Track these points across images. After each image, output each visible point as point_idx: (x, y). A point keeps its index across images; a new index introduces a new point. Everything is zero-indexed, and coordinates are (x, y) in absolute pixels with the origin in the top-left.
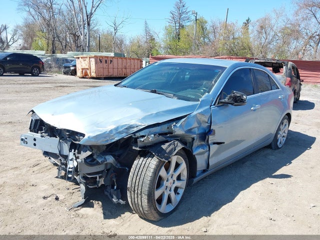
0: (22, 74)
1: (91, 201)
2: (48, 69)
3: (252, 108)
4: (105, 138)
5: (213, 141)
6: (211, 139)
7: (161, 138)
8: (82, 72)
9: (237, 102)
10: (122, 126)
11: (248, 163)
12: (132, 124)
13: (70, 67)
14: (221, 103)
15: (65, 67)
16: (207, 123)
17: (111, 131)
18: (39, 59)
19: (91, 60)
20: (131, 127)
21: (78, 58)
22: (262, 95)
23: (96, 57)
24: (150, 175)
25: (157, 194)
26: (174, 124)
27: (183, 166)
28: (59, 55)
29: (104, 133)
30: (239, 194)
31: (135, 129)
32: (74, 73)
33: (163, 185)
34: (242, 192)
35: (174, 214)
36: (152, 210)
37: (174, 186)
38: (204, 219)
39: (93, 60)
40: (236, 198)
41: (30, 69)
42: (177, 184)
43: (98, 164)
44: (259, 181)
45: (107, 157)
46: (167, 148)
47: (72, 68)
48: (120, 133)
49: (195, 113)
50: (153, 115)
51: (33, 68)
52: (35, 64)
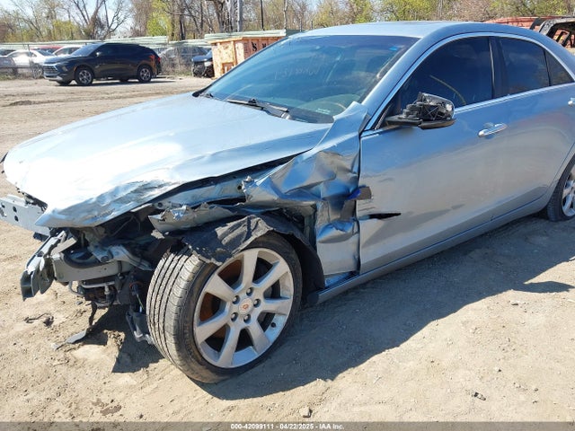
0: (124, 81)
1: (105, 331)
2: (170, 69)
3: (481, 133)
4: (89, 211)
5: (367, 212)
6: (362, 207)
7: (219, 211)
8: (223, 69)
9: (429, 120)
10: (126, 187)
11: (475, 254)
12: (149, 181)
13: (203, 62)
14: (391, 123)
15: (197, 63)
16: (351, 171)
17: (101, 197)
18: (152, 51)
19: (237, 46)
20: (147, 187)
21: (215, 44)
22: (515, 101)
23: (245, 40)
24: (179, 296)
25: (203, 331)
26: (248, 179)
27: (281, 270)
28: (192, 42)
29: (86, 202)
30: (424, 329)
31: (157, 193)
32: (210, 73)
33: (223, 311)
34: (433, 324)
35: (257, 369)
36: (193, 365)
37: (258, 311)
38: (318, 385)
39: (240, 46)
40: (412, 338)
41: (136, 70)
42: (267, 306)
43: (97, 263)
44: (484, 297)
45: (115, 249)
46: (225, 235)
47: (207, 64)
48: (123, 201)
49: (315, 150)
50: (206, 159)
51: (139, 69)
52: (144, 62)
